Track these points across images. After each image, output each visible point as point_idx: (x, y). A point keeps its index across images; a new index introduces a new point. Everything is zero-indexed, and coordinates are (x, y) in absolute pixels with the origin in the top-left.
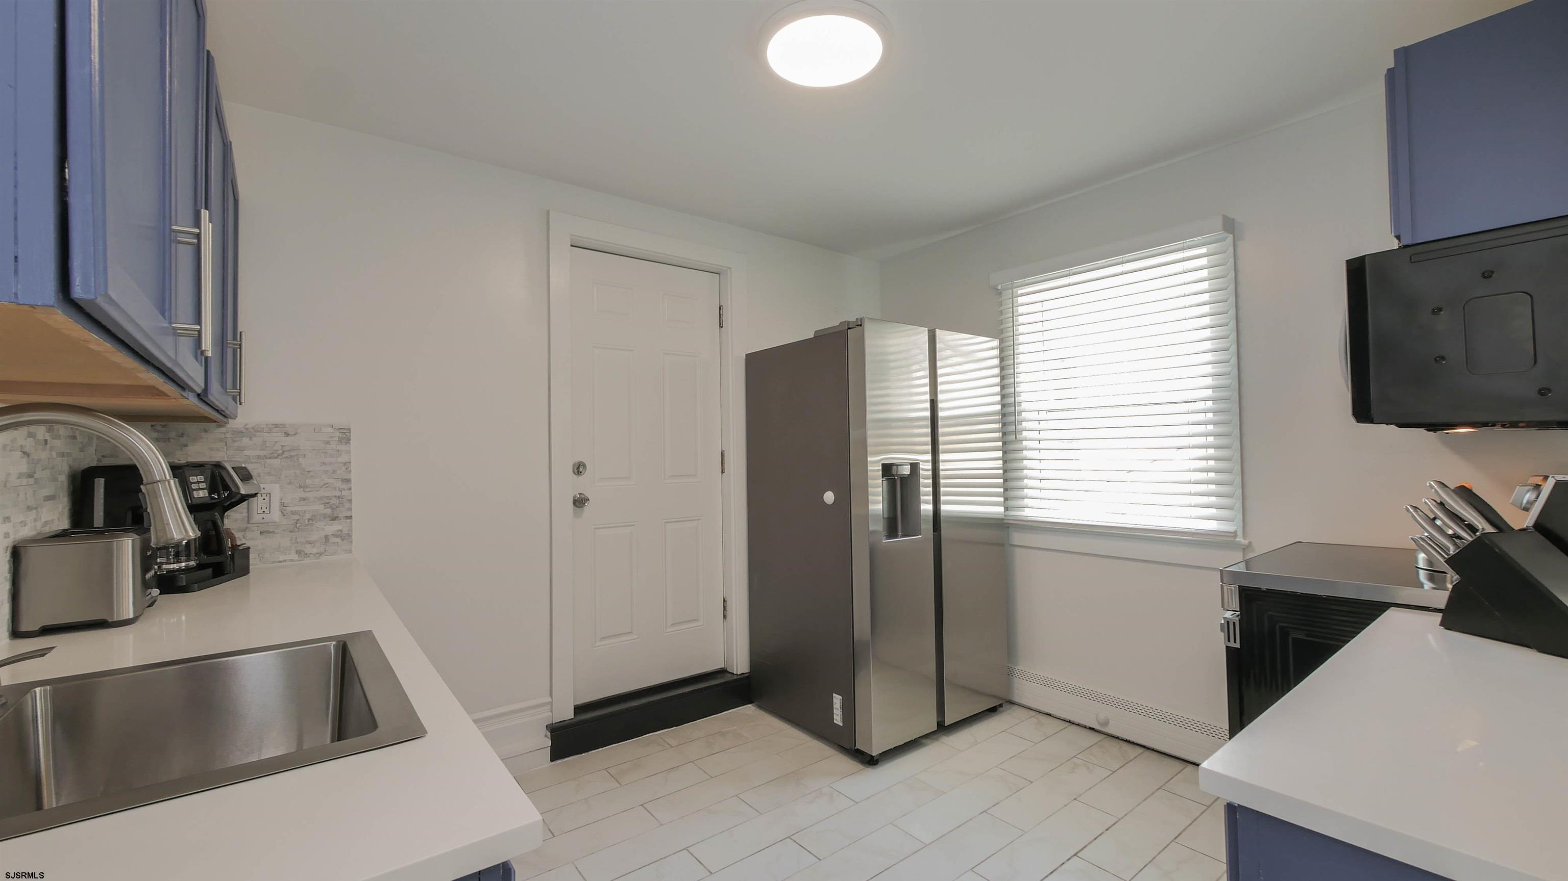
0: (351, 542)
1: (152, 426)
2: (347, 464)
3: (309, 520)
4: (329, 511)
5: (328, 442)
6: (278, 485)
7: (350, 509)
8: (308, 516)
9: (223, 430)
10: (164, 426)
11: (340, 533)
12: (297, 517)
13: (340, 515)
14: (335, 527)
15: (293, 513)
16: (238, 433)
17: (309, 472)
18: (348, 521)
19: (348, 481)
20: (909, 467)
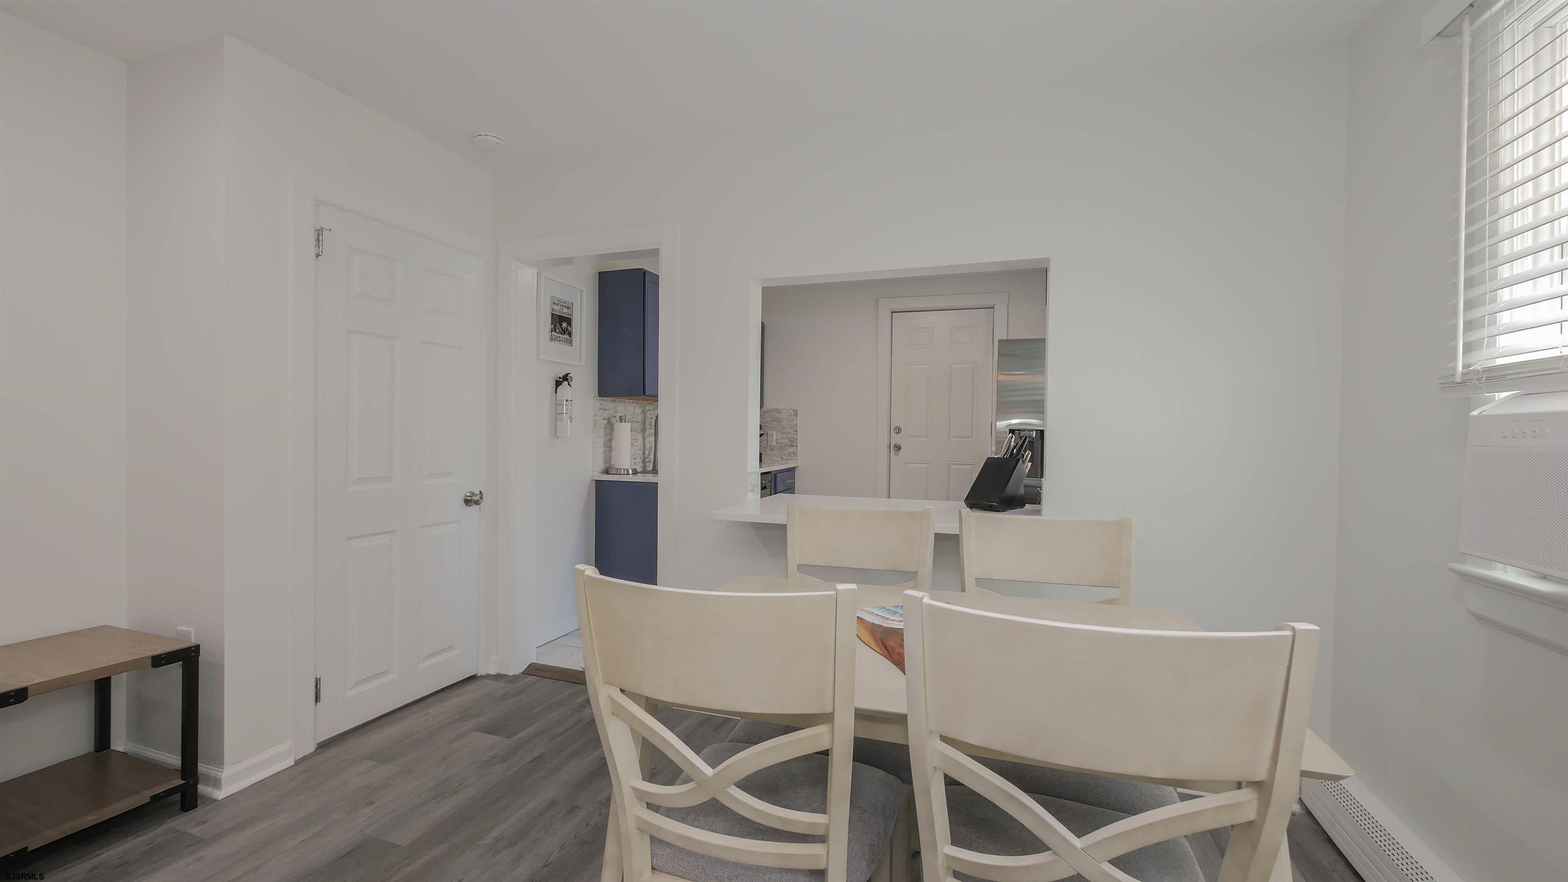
0: (797, 455)
2: (796, 424)
3: (784, 446)
4: (790, 443)
5: (791, 416)
6: (775, 432)
7: (797, 443)
8: (784, 444)
12: (780, 444)
14: (792, 450)
15: (780, 443)
17: (784, 427)
18: (796, 447)
19: (796, 431)
20: (1034, 432)
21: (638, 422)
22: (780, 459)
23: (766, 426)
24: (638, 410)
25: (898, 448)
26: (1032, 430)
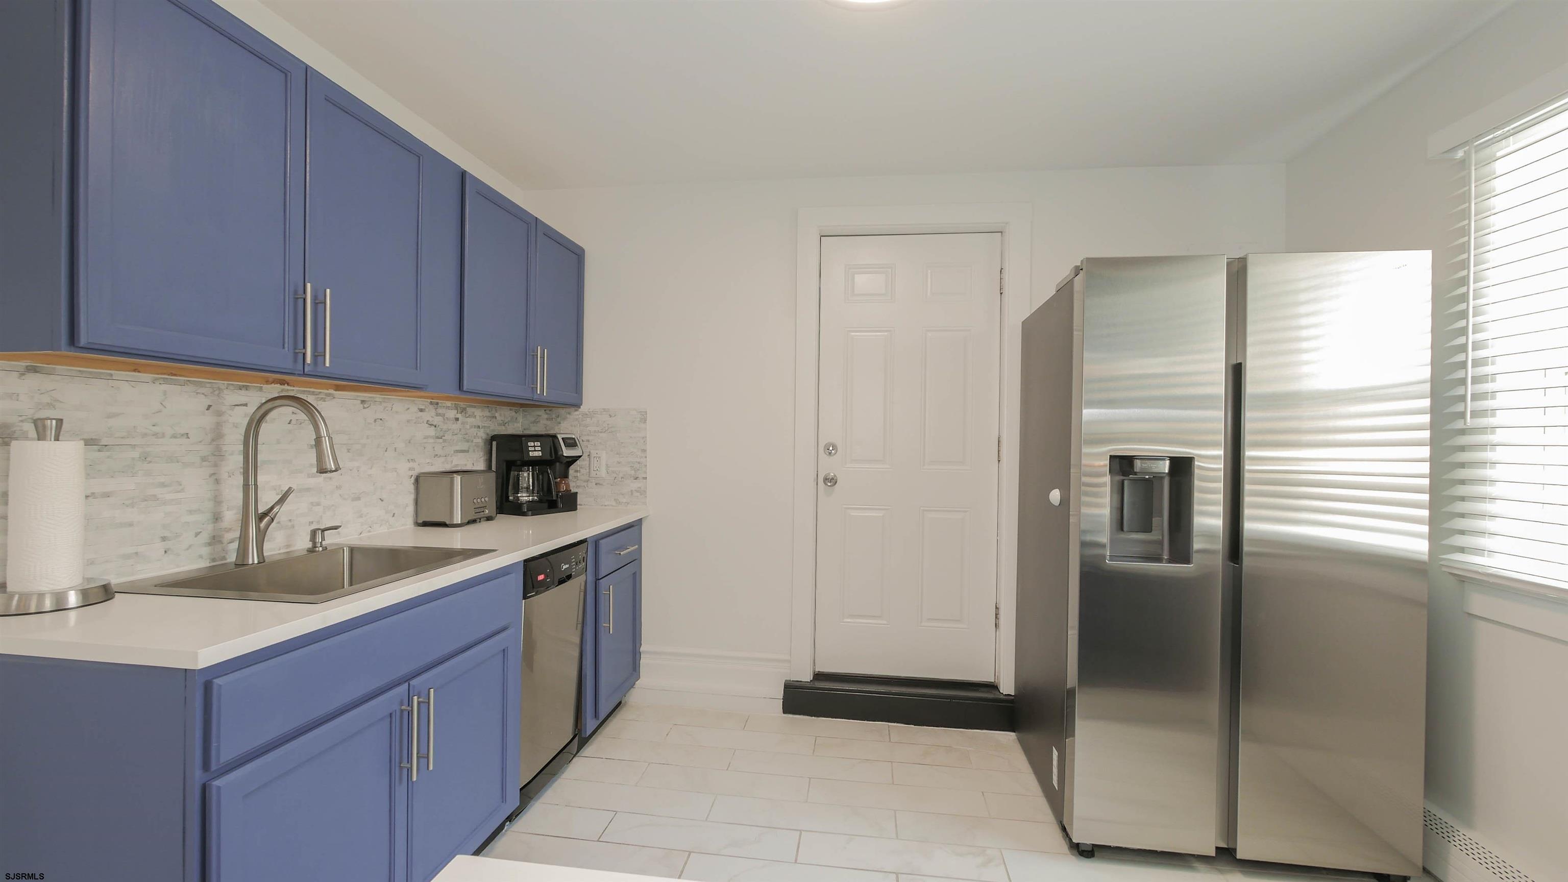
0: (646, 497)
1: (545, 410)
2: (644, 438)
3: (622, 478)
4: (633, 472)
5: (633, 422)
6: (605, 451)
7: (645, 472)
8: (621, 475)
9: (577, 413)
10: (550, 410)
11: (639, 489)
12: (615, 475)
13: (639, 476)
14: (635, 485)
15: (613, 472)
16: (585, 415)
17: (622, 443)
18: (645, 481)
19: (644, 451)
20: (1168, 462)
21: (187, 435)
22: (614, 503)
23: (588, 441)
24: (201, 402)
25: (831, 481)
26: (1161, 459)
